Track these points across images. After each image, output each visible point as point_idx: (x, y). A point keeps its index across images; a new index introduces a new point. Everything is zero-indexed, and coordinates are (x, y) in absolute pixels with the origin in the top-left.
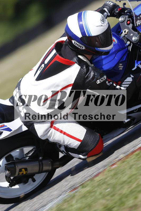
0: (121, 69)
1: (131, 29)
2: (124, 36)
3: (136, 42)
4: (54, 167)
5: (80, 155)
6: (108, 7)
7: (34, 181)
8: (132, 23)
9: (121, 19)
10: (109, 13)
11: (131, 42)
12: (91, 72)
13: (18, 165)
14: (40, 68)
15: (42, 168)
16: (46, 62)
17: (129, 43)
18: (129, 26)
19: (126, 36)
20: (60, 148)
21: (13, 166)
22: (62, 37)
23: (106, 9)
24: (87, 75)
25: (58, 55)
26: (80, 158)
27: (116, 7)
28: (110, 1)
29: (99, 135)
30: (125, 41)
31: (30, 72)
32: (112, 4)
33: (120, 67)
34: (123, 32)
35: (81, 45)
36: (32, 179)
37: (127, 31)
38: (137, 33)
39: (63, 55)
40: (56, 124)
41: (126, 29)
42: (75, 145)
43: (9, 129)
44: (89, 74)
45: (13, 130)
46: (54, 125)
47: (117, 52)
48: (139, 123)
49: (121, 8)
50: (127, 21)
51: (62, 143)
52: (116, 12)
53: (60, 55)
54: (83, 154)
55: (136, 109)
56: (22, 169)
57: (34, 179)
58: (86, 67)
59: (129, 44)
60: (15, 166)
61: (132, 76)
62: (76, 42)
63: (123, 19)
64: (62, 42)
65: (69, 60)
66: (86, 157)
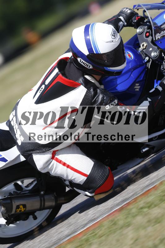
0: (138, 90)
1: (150, 43)
2: (142, 50)
3: (155, 58)
4: (58, 202)
5: (87, 191)
6: (125, 15)
7: (35, 218)
8: (151, 36)
9: (138, 30)
10: (126, 21)
11: (150, 58)
12: (99, 96)
13: (16, 201)
14: (40, 90)
15: (44, 204)
16: (47, 82)
17: (148, 58)
18: (148, 39)
19: (144, 50)
20: (65, 181)
21: (9, 201)
22: (66, 52)
23: (122, 17)
24: (95, 98)
25: (61, 75)
26: (86, 195)
27: (135, 15)
28: (127, 8)
29: (109, 169)
30: (143, 56)
31: (29, 93)
32: (129, 11)
33: (136, 87)
34: (141, 46)
35: (87, 64)
36: (33, 216)
37: (145, 45)
38: (156, 47)
39: (67, 75)
40: (58, 155)
41: (145, 43)
42: (81, 180)
43: (4, 160)
44: (96, 98)
45: (9, 160)
46: (56, 156)
47: (132, 70)
48: (162, 151)
49: (140, 16)
50: (146, 33)
51: (65, 177)
52: (134, 21)
53: (64, 74)
54: (90, 191)
55: (156, 137)
56: (20, 206)
57: (36, 216)
58: (94, 90)
59: (148, 60)
60: (12, 202)
61: (149, 100)
62: (82, 60)
63: (141, 30)
64: (67, 59)
65: (73, 81)
66: (93, 194)
